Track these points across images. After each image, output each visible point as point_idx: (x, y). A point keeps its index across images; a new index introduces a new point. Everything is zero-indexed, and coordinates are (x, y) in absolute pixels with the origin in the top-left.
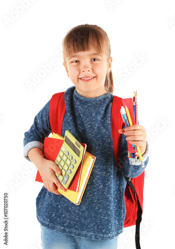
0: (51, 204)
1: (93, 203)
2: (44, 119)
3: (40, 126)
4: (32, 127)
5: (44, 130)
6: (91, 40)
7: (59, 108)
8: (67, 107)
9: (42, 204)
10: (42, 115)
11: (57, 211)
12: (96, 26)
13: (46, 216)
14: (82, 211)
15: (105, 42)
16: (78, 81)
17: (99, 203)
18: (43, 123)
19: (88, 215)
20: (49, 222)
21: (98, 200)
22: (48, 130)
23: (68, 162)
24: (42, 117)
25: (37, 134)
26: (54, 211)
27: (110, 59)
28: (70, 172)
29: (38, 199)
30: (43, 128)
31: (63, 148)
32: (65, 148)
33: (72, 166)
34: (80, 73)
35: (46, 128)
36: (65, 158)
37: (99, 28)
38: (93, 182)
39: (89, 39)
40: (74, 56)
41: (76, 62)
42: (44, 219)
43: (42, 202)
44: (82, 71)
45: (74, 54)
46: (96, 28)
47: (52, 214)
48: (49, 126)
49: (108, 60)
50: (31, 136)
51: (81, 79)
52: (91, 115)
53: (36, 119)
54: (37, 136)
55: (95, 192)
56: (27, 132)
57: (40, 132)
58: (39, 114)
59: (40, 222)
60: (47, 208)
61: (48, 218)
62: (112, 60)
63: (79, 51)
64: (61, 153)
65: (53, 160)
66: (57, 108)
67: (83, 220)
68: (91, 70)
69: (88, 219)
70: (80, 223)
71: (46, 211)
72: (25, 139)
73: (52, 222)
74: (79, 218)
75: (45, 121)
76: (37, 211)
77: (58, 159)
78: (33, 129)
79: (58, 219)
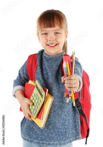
0: (29, 126)
1: (56, 123)
2: (24, 71)
3: (22, 76)
4: (17, 77)
5: (25, 79)
6: (56, 20)
7: (33, 64)
8: (38, 63)
9: (24, 126)
10: (23, 69)
11: (33, 131)
12: (58, 11)
13: (27, 134)
14: (49, 129)
15: (64, 22)
16: (46, 46)
17: (59, 123)
18: (24, 74)
19: (53, 131)
20: (28, 137)
21: (59, 121)
22: (27, 78)
23: (37, 101)
24: (23, 71)
25: (21, 81)
26: (31, 130)
27: (66, 32)
28: (37, 108)
29: (22, 123)
30: (24, 77)
31: (34, 91)
32: (35, 91)
33: (38, 104)
34: (47, 41)
35: (26, 77)
36: (35, 98)
37: (61, 12)
38: (55, 110)
39: (55, 20)
40: (44, 31)
41: (45, 34)
42: (25, 136)
43: (24, 125)
44: (49, 40)
45: (44, 29)
46: (58, 13)
47: (30, 132)
48: (27, 76)
49: (65, 33)
50: (17, 82)
51: (48, 45)
52: (53, 67)
53: (19, 72)
54: (21, 82)
55: (56, 116)
56: (15, 80)
57: (22, 80)
58: (21, 68)
59: (23, 138)
60: (27, 129)
61: (28, 135)
62: (68, 33)
63: (47, 28)
64: (33, 95)
65: (29, 98)
66: (32, 64)
67: (50, 135)
68: (54, 40)
69: (54, 134)
70: (49, 137)
71: (26, 131)
72: (14, 84)
73: (31, 138)
74: (48, 134)
75: (25, 73)
76: (21, 130)
77: (32, 98)
78: (18, 78)
79: (34, 136)
